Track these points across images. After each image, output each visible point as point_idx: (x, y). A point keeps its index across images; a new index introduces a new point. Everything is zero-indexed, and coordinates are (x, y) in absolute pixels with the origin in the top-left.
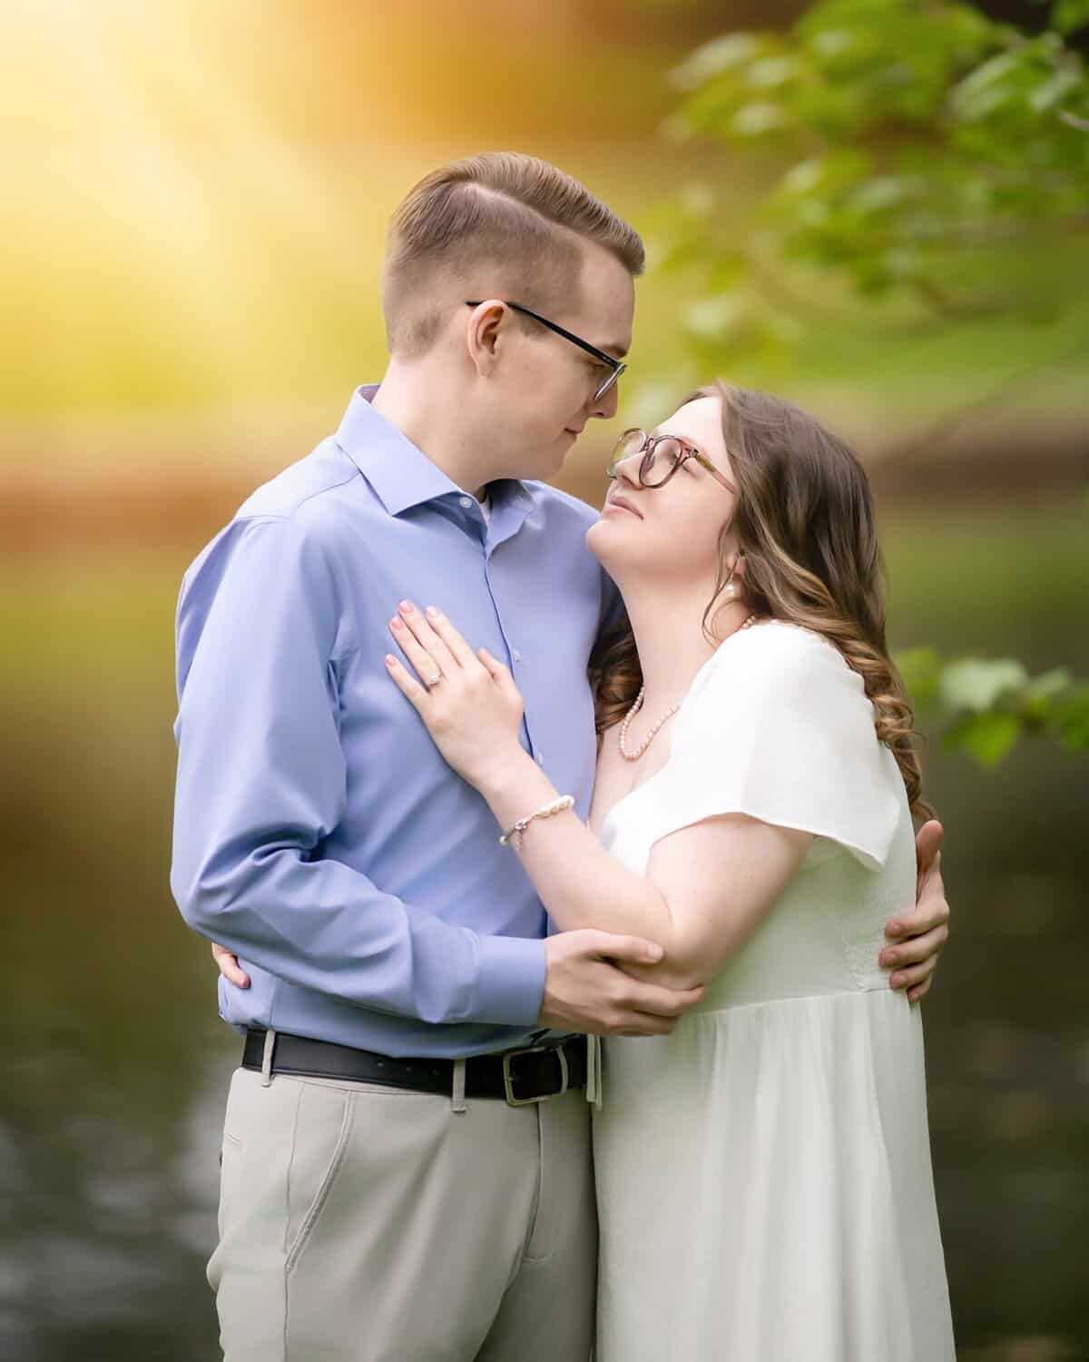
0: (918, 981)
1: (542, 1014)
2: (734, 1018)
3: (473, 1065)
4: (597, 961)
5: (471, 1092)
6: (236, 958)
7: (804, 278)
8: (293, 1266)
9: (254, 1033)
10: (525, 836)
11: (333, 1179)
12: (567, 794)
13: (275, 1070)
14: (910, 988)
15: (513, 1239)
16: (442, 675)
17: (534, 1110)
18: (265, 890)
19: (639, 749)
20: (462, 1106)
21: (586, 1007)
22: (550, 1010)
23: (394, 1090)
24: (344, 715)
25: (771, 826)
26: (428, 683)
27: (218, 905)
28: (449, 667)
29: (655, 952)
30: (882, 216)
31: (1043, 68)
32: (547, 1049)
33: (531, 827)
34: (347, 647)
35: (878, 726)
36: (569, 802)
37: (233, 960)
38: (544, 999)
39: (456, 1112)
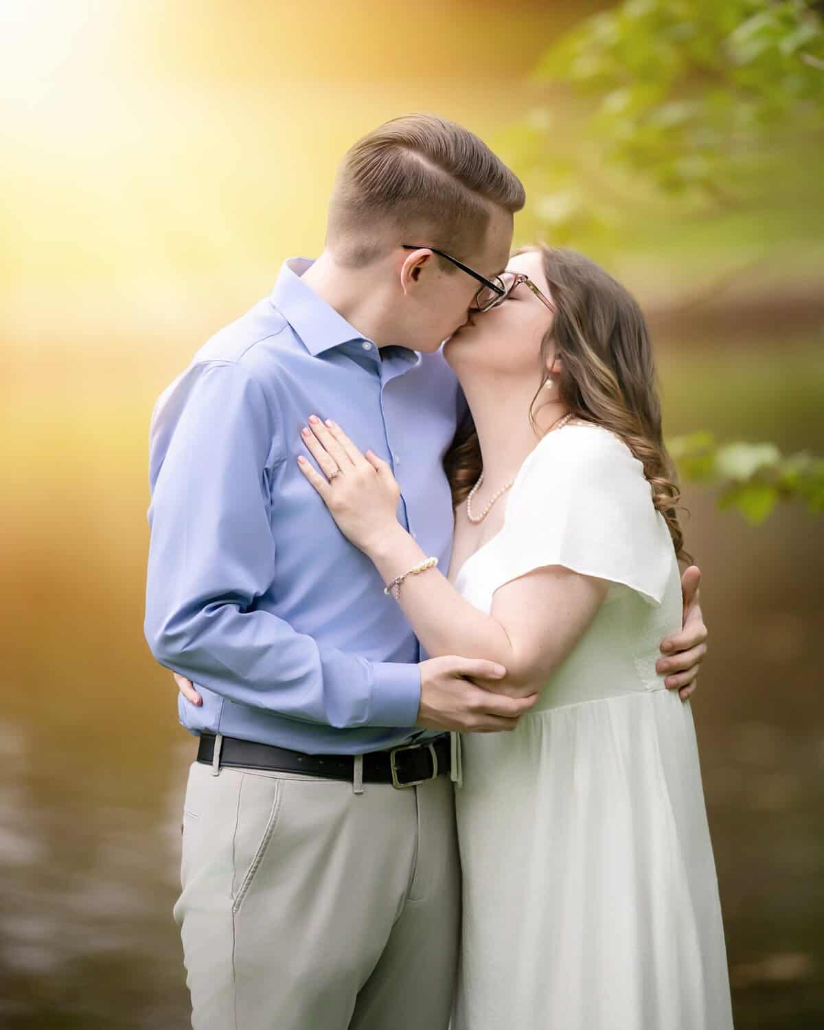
0: (686, 683)
1: (419, 718)
2: (556, 717)
3: (368, 759)
4: (457, 678)
5: (367, 779)
6: (192, 683)
7: (619, 179)
8: (238, 908)
9: (206, 737)
10: (402, 587)
11: (266, 844)
12: (433, 556)
13: (222, 764)
14: (681, 688)
15: (399, 886)
16: (340, 470)
17: (413, 791)
18: (214, 635)
19: (481, 516)
20: (361, 789)
21: (451, 713)
22: (425, 715)
23: (309, 778)
24: (273, 508)
25: (581, 575)
26: (330, 476)
27: (178, 647)
28: (345, 465)
29: (500, 670)
30: (673, 132)
31: (790, 23)
32: (422, 746)
33: (405, 580)
34: (277, 459)
35: (655, 500)
36: (434, 562)
37: (189, 684)
38: (421, 708)
39: (356, 794)
